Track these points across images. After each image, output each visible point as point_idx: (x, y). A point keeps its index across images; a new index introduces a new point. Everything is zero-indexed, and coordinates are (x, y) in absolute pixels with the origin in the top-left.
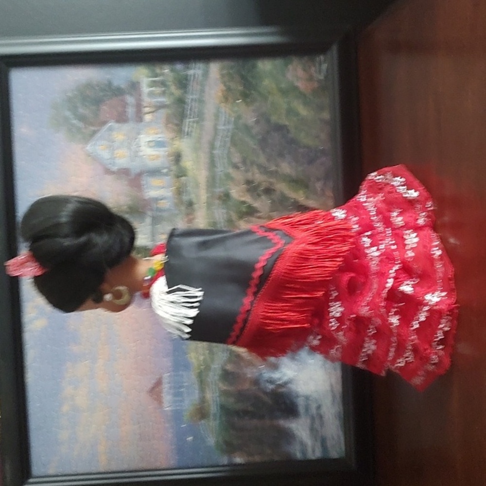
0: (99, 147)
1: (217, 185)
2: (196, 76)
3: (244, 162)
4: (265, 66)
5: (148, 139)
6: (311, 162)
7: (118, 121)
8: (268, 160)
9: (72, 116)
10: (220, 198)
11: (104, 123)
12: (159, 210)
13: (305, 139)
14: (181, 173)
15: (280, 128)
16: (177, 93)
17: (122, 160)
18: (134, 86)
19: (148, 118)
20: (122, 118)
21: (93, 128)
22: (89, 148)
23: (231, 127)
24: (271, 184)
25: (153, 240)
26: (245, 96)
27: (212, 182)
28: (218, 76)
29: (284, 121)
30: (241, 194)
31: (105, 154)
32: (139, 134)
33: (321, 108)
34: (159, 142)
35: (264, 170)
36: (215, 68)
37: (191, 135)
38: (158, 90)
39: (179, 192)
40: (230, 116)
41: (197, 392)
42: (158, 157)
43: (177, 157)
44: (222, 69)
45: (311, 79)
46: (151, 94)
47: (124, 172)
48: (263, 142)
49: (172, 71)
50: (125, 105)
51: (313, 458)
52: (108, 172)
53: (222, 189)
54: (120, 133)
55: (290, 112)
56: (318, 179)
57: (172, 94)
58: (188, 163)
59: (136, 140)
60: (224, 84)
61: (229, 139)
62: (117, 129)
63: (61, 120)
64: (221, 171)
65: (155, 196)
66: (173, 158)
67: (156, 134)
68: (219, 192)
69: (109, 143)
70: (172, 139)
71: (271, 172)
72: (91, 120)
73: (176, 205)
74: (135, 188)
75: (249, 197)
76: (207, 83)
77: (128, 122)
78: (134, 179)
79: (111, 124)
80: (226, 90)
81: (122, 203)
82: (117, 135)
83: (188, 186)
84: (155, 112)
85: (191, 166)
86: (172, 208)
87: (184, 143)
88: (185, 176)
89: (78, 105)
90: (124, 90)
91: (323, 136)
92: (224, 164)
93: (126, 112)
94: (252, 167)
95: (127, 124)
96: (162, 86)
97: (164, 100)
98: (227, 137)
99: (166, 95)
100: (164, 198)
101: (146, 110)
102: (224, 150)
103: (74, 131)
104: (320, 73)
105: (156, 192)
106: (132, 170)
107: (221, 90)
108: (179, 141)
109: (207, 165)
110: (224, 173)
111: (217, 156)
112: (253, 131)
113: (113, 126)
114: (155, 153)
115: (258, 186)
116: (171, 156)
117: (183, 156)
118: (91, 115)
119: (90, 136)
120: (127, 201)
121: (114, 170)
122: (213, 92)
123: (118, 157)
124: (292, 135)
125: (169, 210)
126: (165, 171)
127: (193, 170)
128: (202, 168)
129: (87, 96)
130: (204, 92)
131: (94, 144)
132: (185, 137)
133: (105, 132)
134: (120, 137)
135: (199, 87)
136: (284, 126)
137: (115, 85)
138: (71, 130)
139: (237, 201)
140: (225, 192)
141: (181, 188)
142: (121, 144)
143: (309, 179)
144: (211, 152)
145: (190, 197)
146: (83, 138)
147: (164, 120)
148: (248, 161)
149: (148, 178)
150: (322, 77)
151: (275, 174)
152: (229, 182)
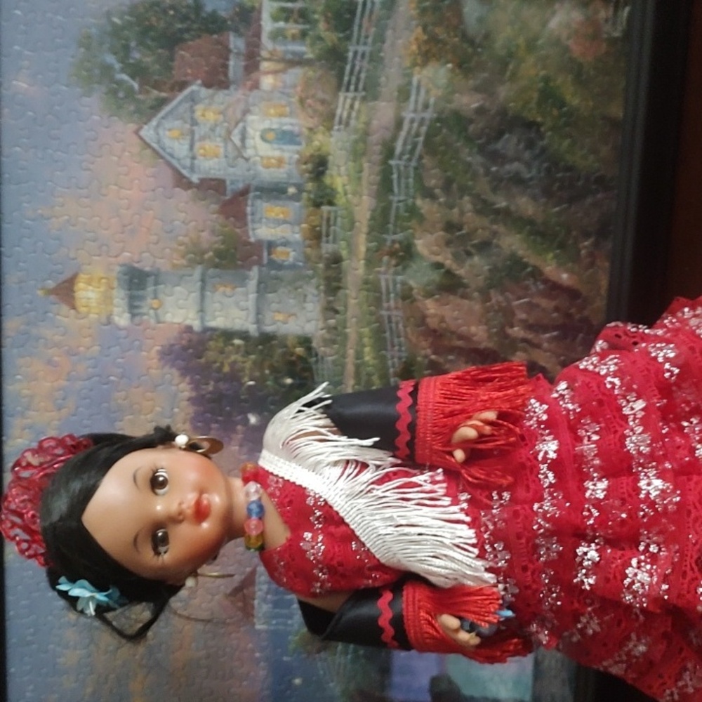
0: (169, 133)
1: (391, 226)
3: (447, 186)
5: (266, 124)
6: (575, 199)
7: (207, 85)
8: (494, 190)
9: (118, 66)
10: (392, 254)
11: (182, 85)
12: (273, 264)
13: (570, 153)
14: (324, 198)
16: (331, 37)
17: (212, 161)
18: (247, 16)
19: (267, 82)
20: (217, 80)
21: (155, 93)
22: (148, 132)
23: (429, 115)
24: (495, 234)
25: (258, 322)
27: (380, 222)
28: (414, 13)
30: (435, 248)
31: (180, 149)
32: (246, 112)
33: (608, 96)
34: (284, 133)
35: (484, 208)
37: (347, 124)
38: (293, 28)
39: (316, 236)
40: (428, 92)
42: (280, 162)
43: (319, 166)
45: (595, 35)
46: (277, 35)
47: (212, 186)
50: (225, 53)
52: (181, 181)
53: (399, 236)
54: (211, 108)
55: (549, 97)
56: (587, 235)
57: (320, 38)
58: (338, 179)
59: (241, 125)
60: (425, 29)
61: (421, 139)
62: (205, 98)
63: (97, 72)
64: (399, 201)
65: (270, 238)
66: (309, 166)
67: (281, 115)
68: (394, 242)
69: (188, 126)
70: (311, 129)
71: (497, 212)
72: (156, 77)
73: (307, 258)
74: (232, 219)
75: (450, 256)
76: (390, 22)
77: (227, 87)
78: (231, 202)
79: (194, 88)
80: (426, 42)
81: (205, 245)
82: (205, 110)
83: (335, 224)
84: (284, 71)
85: (344, 185)
86: (301, 264)
87: (332, 140)
88: (331, 203)
89: (133, 44)
90: (225, 21)
91: (605, 151)
92: (407, 187)
93: (226, 66)
94: (461, 198)
95: (226, 92)
96: (301, 20)
97: (303, 49)
98: (417, 135)
99: (308, 40)
100: (286, 244)
101: (265, 65)
102: (410, 160)
103: (121, 95)
104: (614, 23)
105: (273, 230)
106: (228, 183)
107: (417, 39)
108: (324, 133)
109: (375, 187)
110: (407, 205)
111: (395, 171)
112: (471, 128)
113: (198, 92)
114: (277, 154)
115: (469, 236)
116: (305, 163)
117: (330, 165)
118: (157, 67)
119: (152, 108)
120: (216, 242)
121: (195, 179)
122: (400, 41)
123: (201, 155)
124: (545, 142)
125: (293, 267)
126: (292, 190)
127: (346, 194)
128: (365, 192)
129: (151, 27)
130: (383, 42)
131: (158, 126)
132: (336, 127)
133: (180, 103)
134: (211, 116)
135: (373, 30)
136: (534, 123)
137: (209, 8)
138: (115, 94)
139: (427, 261)
140: (405, 242)
141: (321, 226)
142: (211, 129)
143: (568, 232)
144: (385, 162)
145: (336, 246)
146: (137, 111)
147: (299, 89)
148: (454, 186)
149: (259, 201)
150: (617, 34)
151: (504, 216)
152: (414, 223)
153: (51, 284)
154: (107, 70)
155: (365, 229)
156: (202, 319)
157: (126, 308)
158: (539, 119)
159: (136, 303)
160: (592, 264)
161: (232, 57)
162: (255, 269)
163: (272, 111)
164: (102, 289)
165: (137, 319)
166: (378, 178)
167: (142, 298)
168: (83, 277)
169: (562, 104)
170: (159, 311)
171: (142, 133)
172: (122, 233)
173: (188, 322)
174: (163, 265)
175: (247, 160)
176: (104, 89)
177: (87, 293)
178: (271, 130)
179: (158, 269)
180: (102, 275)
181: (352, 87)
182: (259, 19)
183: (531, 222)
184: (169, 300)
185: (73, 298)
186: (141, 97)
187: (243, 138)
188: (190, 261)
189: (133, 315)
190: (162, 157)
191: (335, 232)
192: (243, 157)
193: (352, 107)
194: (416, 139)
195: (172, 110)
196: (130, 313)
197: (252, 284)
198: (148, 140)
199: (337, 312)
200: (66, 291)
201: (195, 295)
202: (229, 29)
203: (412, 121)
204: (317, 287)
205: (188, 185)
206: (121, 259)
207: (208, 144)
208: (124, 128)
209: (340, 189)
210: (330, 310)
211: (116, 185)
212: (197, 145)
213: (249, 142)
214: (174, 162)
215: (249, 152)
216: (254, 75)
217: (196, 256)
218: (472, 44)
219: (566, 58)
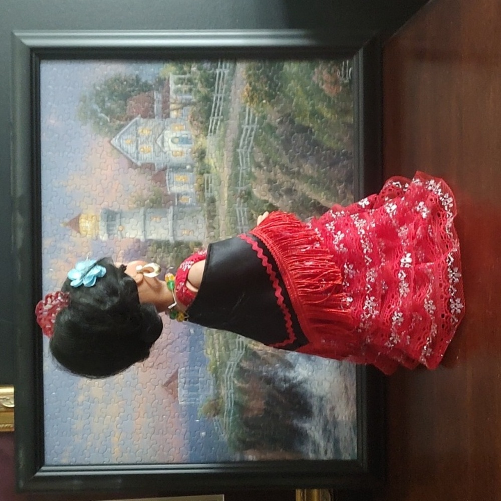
0: (125, 141)
1: (239, 183)
2: (222, 75)
3: (267, 161)
4: (291, 68)
5: (174, 135)
6: (333, 164)
7: (144, 117)
8: (291, 162)
9: (99, 110)
10: (241, 197)
11: (131, 118)
12: (180, 205)
13: (328, 141)
14: (204, 170)
15: (304, 130)
16: (204, 91)
17: (147, 154)
18: (162, 83)
19: (173, 114)
20: (148, 114)
21: (118, 122)
22: (115, 142)
23: (255, 126)
24: (293, 184)
25: (174, 235)
26: (271, 97)
27: (235, 179)
28: (245, 77)
29: (307, 123)
30: (263, 193)
31: (131, 149)
32: (164, 129)
33: (345, 112)
34: (183, 139)
35: (287, 171)
36: (242, 68)
37: (215, 132)
38: (185, 88)
39: (202, 188)
40: (254, 115)
41: (212, 387)
42: (182, 153)
43: (202, 154)
44: (249, 69)
45: (336, 82)
46: (177, 91)
47: (148, 167)
48: (287, 143)
49: (199, 69)
50: (152, 101)
52: (132, 165)
53: (244, 188)
54: (146, 128)
55: (315, 114)
56: (340, 182)
57: (199, 92)
58: (211, 160)
59: (161, 136)
60: (250, 84)
61: (252, 138)
62: (143, 123)
63: (89, 113)
64: (243, 170)
65: (178, 192)
66: (197, 154)
67: (181, 130)
68: (242, 190)
69: (135, 137)
70: (196, 136)
71: (294, 173)
72: (118, 114)
73: (198, 201)
74: (158, 183)
75: (271, 196)
76: (233, 82)
77: (154, 118)
78: (157, 174)
79: (137, 118)
80: (252, 90)
81: (145, 197)
82: (143, 129)
83: (211, 183)
84: (182, 108)
85: (214, 163)
86: (195, 204)
87: (208, 141)
88: (208, 172)
89: (106, 99)
90: (151, 86)
91: (346, 139)
92: (246, 162)
93: (153, 108)
94: (275, 166)
95: (153, 120)
96: (189, 83)
97: (191, 97)
98: (250, 136)
99: (193, 93)
100: (186, 194)
101: (172, 106)
102: (247, 148)
103: (101, 124)
104: (345, 76)
105: (179, 188)
106: (156, 164)
107: (247, 89)
108: (203, 138)
109: (230, 163)
110: (247, 171)
111: (240, 154)
112: (277, 132)
113: (139, 120)
114: (180, 149)
115: (281, 185)
116: (195, 153)
117: (207, 153)
118: (119, 109)
119: (116, 129)
120: (150, 195)
121: (139, 164)
122: (239, 91)
123: (142, 151)
124: (315, 137)
125: (191, 206)
126: (188, 167)
127: (216, 167)
128: (225, 166)
129: (115, 90)
130: (230, 91)
131: (120, 138)
132: (209, 134)
133: (131, 126)
134: (146, 132)
135: (225, 86)
136: (308, 127)
137: (143, 80)
138: (98, 123)
139: (260, 200)
140: (247, 191)
141: (204, 184)
142: (146, 138)
143: (331, 181)
144: (235, 150)
145: (212, 194)
146: (109, 131)
147: (189, 117)
148: (271, 161)
149: (172, 173)
150: (347, 81)
151: (297, 175)
152: (251, 180)
153: (67, 220)
154: (94, 113)
155: (227, 185)
156: (145, 236)
157: (106, 232)
158: (311, 125)
159: (111, 228)
160: (344, 197)
161: (155, 103)
162: (171, 208)
163: (177, 128)
164: (93, 221)
165: (111, 237)
166: (232, 159)
167: (114, 225)
168: (83, 216)
169: (322, 117)
170: (123, 232)
171: (112, 142)
172: (103, 192)
173: (138, 237)
174: (124, 208)
175: (165, 153)
176: (92, 121)
177: (86, 224)
178: (176, 137)
179: (122, 210)
180: (94, 214)
181: (216, 114)
182: (168, 83)
183: (312, 177)
184: (127, 227)
185: (79, 227)
186: (111, 124)
187: (163, 143)
188: (138, 205)
189: (109, 235)
190: (122, 154)
191: (211, 187)
192: (163, 151)
193: (216, 124)
194: (249, 138)
195: (126, 130)
196: (108, 233)
197: (170, 216)
198: (115, 145)
199: (214, 228)
200: (75, 223)
201: (141, 223)
202: (153, 89)
203: (247, 130)
204: (204, 216)
205: (136, 167)
206: (102, 206)
207: (145, 146)
208: (103, 140)
209: (213, 165)
210: (211, 227)
211: (99, 168)
212: (140, 147)
213: (166, 144)
214: (129, 156)
215: (166, 149)
216: (167, 111)
217: (141, 203)
218: (274, 90)
219: (322, 94)
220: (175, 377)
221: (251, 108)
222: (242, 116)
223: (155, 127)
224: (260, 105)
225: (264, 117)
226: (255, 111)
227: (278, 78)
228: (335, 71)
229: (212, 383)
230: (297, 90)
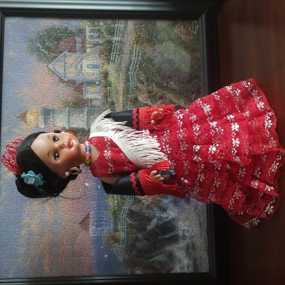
0: (57, 66)
1: (130, 93)
2: (119, 27)
3: (147, 80)
4: (161, 25)
5: (89, 63)
6: (188, 82)
7: (70, 52)
8: (162, 80)
9: (41, 47)
10: (131, 101)
11: (62, 52)
12: (92, 106)
14: (108, 84)
15: (170, 61)
16: (108, 37)
17: (71, 74)
18: (81, 31)
19: (88, 50)
20: (72, 50)
21: (53, 54)
22: (51, 66)
23: (140, 58)
24: (164, 94)
25: (88, 125)
27: (127, 90)
28: (133, 29)
29: (172, 57)
30: (145, 99)
31: (61, 71)
32: (82, 59)
33: (195, 51)
34: (94, 65)
35: (160, 86)
36: (131, 24)
37: (114, 62)
38: (96, 35)
39: (106, 96)
40: (139, 51)
41: (112, 224)
42: (93, 74)
43: (106, 75)
44: (135, 25)
45: (189, 33)
46: (91, 37)
47: (72, 82)
49: (105, 24)
50: (75, 42)
51: (188, 272)
52: (61, 81)
53: (133, 96)
54: (71, 58)
55: (176, 52)
56: (193, 93)
57: (104, 37)
58: (112, 78)
59: (80, 63)
60: (136, 33)
61: (138, 66)
62: (69, 56)
63: (35, 49)
64: (132, 85)
65: (91, 98)
66: (103, 75)
67: (93, 60)
68: (131, 98)
69: (64, 64)
70: (103, 64)
71: (164, 87)
72: (53, 50)
73: (104, 104)
74: (78, 92)
75: (150, 101)
76: (126, 32)
77: (76, 52)
78: (77, 87)
79: (65, 52)
80: (137, 37)
81: (69, 101)
82: (69, 59)
83: (112, 93)
84: (94, 47)
85: (114, 80)
86: (101, 106)
87: (110, 67)
88: (110, 86)
89: (46, 40)
90: (75, 33)
91: (196, 67)
92: (134, 80)
93: (76, 46)
94: (152, 83)
95: (75, 54)
96: (98, 32)
97: (99, 40)
98: (137, 64)
99: (101, 38)
100: (96, 99)
101: (87, 46)
103: (42, 55)
104: (194, 30)
105: (92, 95)
106: (77, 81)
107: (134, 37)
108: (107, 65)
109: (124, 81)
110: (135, 86)
111: (130, 75)
112: (153, 62)
113: (67, 54)
114: (92, 72)
115: (156, 95)
116: (101, 74)
117: (109, 74)
118: (54, 47)
119: (52, 59)
120: (73, 100)
121: (66, 80)
122: (129, 37)
123: (68, 73)
124: (177, 65)
125: (99, 107)
126: (97, 83)
127: (115, 83)
128: (121, 82)
129: (52, 36)
130: (124, 38)
131: (54, 64)
132: (111, 63)
133: (61, 57)
134: (71, 61)
135: (121, 34)
136: (173, 60)
137: (70, 30)
138: (41, 55)
139: (142, 103)
140: (135, 97)
141: (107, 93)
142: (71, 65)
143: (187, 92)
144: (127, 73)
145: (113, 99)
146: (48, 60)
147: (98, 52)
148: (150, 79)
149: (87, 87)
150: (195, 33)
151: (166, 88)
152: (137, 91)
153: (18, 115)
154: (38, 49)
155: (122, 94)
156: (69, 125)
157: (43, 122)
158: (174, 58)
159: (47, 120)
161: (77, 43)
162: (86, 108)
163: (90, 59)
164: (35, 116)
165: (47, 126)
166: (125, 78)
167: (49, 118)
168: (29, 112)
169: (181, 54)
170: (54, 123)
171: (49, 67)
172: (42, 97)
173: (64, 126)
174: (55, 107)
175: (83, 74)
176: (37, 54)
177: (30, 117)
178: (90, 64)
179: (54, 109)
180: (36, 111)
181: (115, 51)
182: (85, 32)
183: (175, 90)
184: (57, 119)
185: (26, 119)
186: (49, 56)
187: (81, 68)
188: (65, 106)
189: (46, 124)
190: (55, 74)
191: (112, 95)
192: (81, 73)
193: (115, 57)
194: (136, 66)
195: (58, 59)
196: (45, 124)
197: (85, 113)
198: (51, 69)
200: (23, 117)
201: (67, 117)
202: (76, 35)
203: (134, 60)
205: (64, 82)
206: (42, 106)
207: (70, 69)
208: (43, 65)
209: (113, 82)
211: (40, 83)
212: (67, 70)
213: (83, 68)
214: (59, 75)
215: (83, 71)
216: (84, 48)
217: (66, 104)
218: (151, 37)
219: (181, 40)
220: (87, 217)
221: (137, 48)
222: (131, 53)
223: (76, 58)
224: (143, 46)
225: (145, 53)
226: (139, 50)
227: (153, 30)
228: (188, 27)
229: (112, 221)
230: (165, 38)
